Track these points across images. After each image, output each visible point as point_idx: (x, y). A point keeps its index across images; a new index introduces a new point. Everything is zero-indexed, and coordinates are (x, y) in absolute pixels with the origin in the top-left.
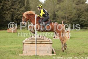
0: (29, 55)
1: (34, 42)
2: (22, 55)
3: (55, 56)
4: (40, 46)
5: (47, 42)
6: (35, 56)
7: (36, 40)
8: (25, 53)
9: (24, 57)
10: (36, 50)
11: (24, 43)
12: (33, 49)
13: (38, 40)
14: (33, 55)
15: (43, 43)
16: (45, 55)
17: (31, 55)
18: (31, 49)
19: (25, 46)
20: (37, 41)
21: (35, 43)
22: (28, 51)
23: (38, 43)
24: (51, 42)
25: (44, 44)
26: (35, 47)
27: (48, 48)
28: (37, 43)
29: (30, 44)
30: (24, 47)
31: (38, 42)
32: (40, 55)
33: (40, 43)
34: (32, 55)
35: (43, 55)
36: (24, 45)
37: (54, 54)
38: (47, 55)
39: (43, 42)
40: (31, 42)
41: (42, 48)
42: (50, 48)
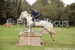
0: (23, 45)
3: (44, 46)
4: (32, 39)
5: (37, 36)
7: (29, 33)
9: (19, 46)
11: (19, 36)
12: (27, 41)
14: (27, 45)
16: (36, 45)
17: (25, 45)
18: (25, 41)
19: (20, 38)
21: (28, 36)
22: (23, 42)
23: (30, 36)
24: (41, 36)
25: (35, 37)
26: (28, 39)
29: (24, 37)
30: (19, 39)
32: (32, 45)
33: (32, 36)
34: (26, 45)
38: (37, 45)
39: (34, 35)
40: (25, 35)
42: (40, 40)
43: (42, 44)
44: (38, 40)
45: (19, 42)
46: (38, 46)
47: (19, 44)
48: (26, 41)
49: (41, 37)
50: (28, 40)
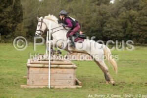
0: (36, 87)
1: (46, 66)
2: (25, 86)
3: (81, 88)
4: (56, 73)
5: (68, 66)
6: (48, 88)
7: (50, 61)
8: (30, 84)
9: (29, 89)
10: (49, 78)
11: (29, 67)
12: (44, 78)
13: (52, 62)
14: (44, 87)
15: (61, 68)
16: (65, 87)
17: (40, 87)
18: (41, 77)
19: (30, 72)
20: (51, 64)
21: (48, 68)
22: (37, 81)
23: (53, 68)
24: (75, 66)
25: (62, 70)
26: (48, 73)
27: (70, 75)
28: (51, 68)
29: (39, 69)
30: (28, 73)
31: (52, 66)
32: (56, 87)
33: (57, 68)
34: (42, 87)
35: (62, 87)
36: (29, 70)
37: (78, 86)
38: (67, 87)
39: (61, 66)
40: (41, 65)
41: (59, 75)
42: (72, 76)
44: (68, 76)
45: (28, 81)
46: (70, 89)
47: (28, 84)
48: (42, 79)
49: (75, 68)
50: (48, 75)
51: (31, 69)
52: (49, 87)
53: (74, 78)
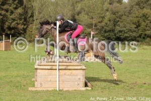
0: (45, 89)
1: (54, 67)
2: (33, 89)
3: (91, 90)
4: (65, 74)
5: (76, 67)
6: (56, 91)
7: (58, 63)
8: (38, 87)
9: (37, 92)
10: (58, 81)
11: (36, 69)
12: (53, 80)
13: (60, 64)
14: (53, 89)
16: (74, 89)
17: (49, 89)
18: (49, 80)
19: (38, 74)
20: (59, 66)
21: (56, 69)
22: (45, 83)
23: (61, 69)
25: (71, 71)
26: (56, 75)
27: (79, 77)
28: (59, 69)
29: (47, 71)
31: (61, 67)
32: (65, 89)
33: (65, 69)
35: (71, 89)
36: (36, 72)
37: (88, 88)
38: (76, 89)
39: (69, 67)
40: (49, 67)
41: (68, 77)
42: (82, 77)
43: (86, 85)
45: (36, 83)
46: (78, 91)
47: (36, 86)
48: (51, 81)
49: (83, 69)
50: (56, 77)
51: (38, 71)
52: (58, 90)
53: (83, 80)
